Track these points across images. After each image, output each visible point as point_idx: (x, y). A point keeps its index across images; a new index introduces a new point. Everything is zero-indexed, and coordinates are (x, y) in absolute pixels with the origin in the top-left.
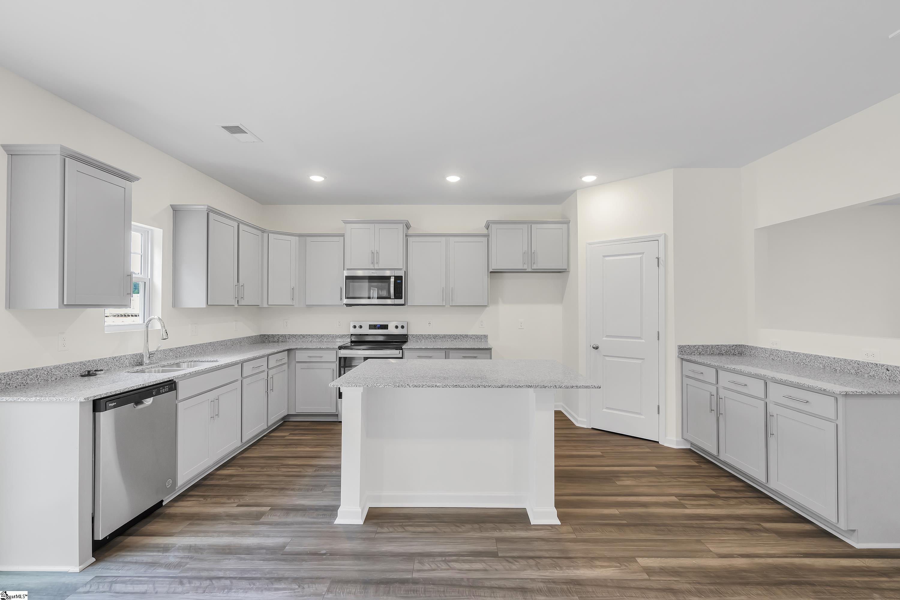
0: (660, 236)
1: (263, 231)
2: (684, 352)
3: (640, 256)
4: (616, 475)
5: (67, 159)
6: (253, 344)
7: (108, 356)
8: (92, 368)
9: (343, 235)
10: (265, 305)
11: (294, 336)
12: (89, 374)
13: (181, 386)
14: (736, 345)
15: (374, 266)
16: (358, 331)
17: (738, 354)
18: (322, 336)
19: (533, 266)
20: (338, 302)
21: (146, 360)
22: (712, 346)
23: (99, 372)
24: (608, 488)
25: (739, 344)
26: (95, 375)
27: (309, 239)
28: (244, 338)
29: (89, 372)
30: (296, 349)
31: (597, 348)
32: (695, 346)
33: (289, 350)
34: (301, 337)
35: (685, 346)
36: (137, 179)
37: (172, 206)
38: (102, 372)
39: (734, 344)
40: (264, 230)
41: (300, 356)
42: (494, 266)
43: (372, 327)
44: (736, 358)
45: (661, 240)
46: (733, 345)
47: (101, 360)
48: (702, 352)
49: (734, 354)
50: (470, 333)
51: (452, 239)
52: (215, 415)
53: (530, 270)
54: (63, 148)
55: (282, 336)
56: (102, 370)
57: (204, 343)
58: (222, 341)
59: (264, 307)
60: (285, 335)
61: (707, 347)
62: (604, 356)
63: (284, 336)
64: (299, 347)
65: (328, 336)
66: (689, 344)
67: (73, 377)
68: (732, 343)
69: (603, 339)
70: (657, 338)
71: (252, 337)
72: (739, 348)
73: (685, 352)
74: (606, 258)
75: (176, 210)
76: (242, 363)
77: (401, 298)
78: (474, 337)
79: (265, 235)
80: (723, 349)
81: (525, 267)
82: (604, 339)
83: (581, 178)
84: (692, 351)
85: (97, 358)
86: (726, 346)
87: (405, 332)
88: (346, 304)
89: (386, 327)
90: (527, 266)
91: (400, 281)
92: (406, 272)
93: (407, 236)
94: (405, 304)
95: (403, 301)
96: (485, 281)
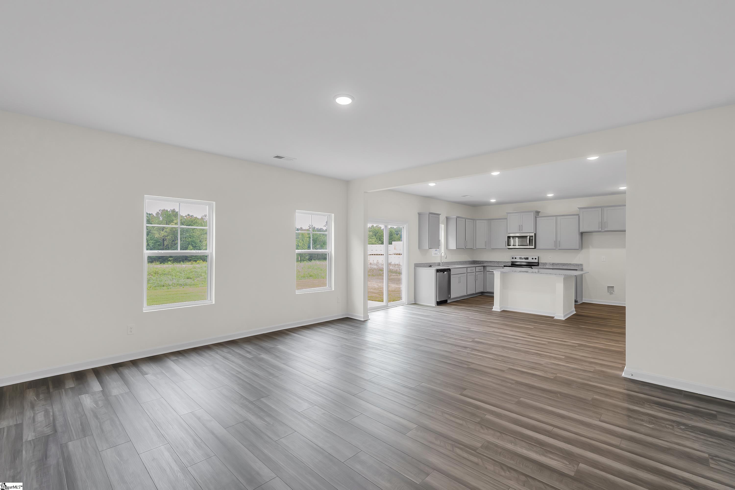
1: (474, 220)
5: (429, 214)
6: (471, 264)
9: (506, 219)
10: (475, 249)
11: (487, 261)
12: (430, 266)
13: (452, 270)
15: (520, 232)
16: (514, 260)
18: (499, 262)
19: (605, 229)
20: (504, 247)
21: (441, 264)
27: (492, 221)
30: (487, 266)
33: (484, 266)
34: (490, 262)
37: (446, 217)
41: (488, 269)
42: (582, 230)
43: (521, 258)
50: (572, 263)
51: (559, 218)
52: (459, 282)
53: (603, 231)
55: (482, 261)
56: (432, 266)
57: (455, 262)
64: (488, 265)
65: (500, 262)
71: (470, 261)
76: (467, 268)
77: (532, 245)
78: (575, 265)
79: (475, 222)
81: (600, 230)
87: (536, 261)
88: (508, 248)
89: (527, 259)
90: (601, 229)
91: (532, 238)
92: (535, 234)
93: (536, 217)
94: (535, 248)
95: (533, 247)
96: (577, 237)
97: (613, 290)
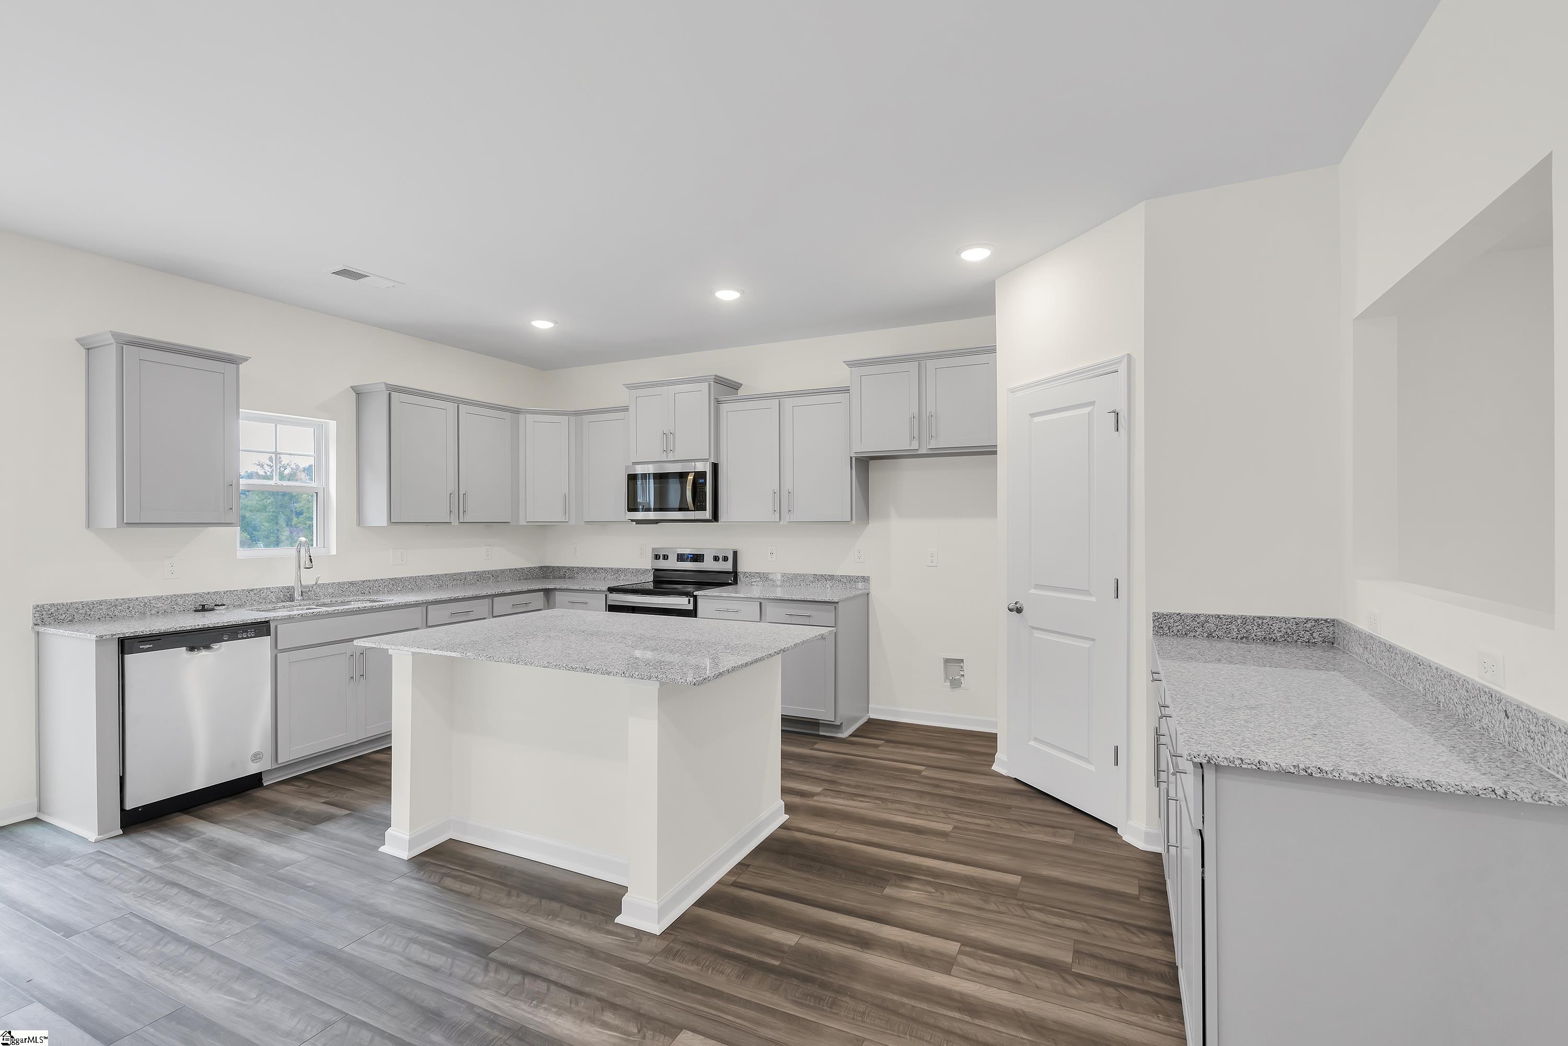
0: (1118, 361)
1: (516, 411)
2: (1167, 628)
3: (1087, 410)
4: (905, 874)
5: (124, 346)
7: (240, 588)
8: (209, 603)
9: (628, 409)
11: (583, 569)
12: (204, 609)
14: (1316, 621)
16: (661, 566)
17: (1324, 642)
18: (618, 570)
19: (929, 443)
20: (624, 516)
21: (297, 595)
22: (1245, 619)
23: (221, 607)
24: (852, 895)
25: (1325, 617)
26: (212, 610)
27: (586, 418)
28: (503, 571)
29: (203, 606)
30: (563, 589)
31: (1019, 611)
32: (1198, 616)
33: (548, 590)
34: (592, 571)
35: (1170, 616)
36: (245, 359)
37: (353, 388)
38: (224, 607)
39: (1310, 616)
40: (519, 410)
42: (859, 449)
43: (681, 558)
44: (1317, 653)
45: (1122, 368)
46: (1308, 620)
47: (228, 593)
48: (1215, 631)
49: (1309, 643)
50: (839, 572)
51: (788, 403)
52: (358, 675)
53: (925, 452)
54: (115, 335)
56: (224, 605)
57: (419, 576)
58: (455, 574)
59: (520, 524)
60: (573, 567)
61: (1229, 620)
62: (1033, 628)
63: (570, 569)
65: (626, 571)
66: (1182, 612)
67: (183, 612)
68: (1303, 614)
69: (1030, 592)
70: (1113, 594)
72: (1325, 628)
73: (1169, 629)
74: (1035, 419)
75: (359, 394)
76: (426, 605)
77: (704, 508)
78: (845, 580)
79: (521, 417)
80: (1276, 627)
81: (915, 445)
82: (1033, 591)
83: (958, 252)
84: (1188, 628)
85: (222, 589)
86: (1286, 620)
87: (728, 566)
88: (632, 521)
89: (698, 558)
90: (917, 442)
91: (703, 481)
92: (715, 467)
93: (718, 402)
94: (715, 517)
95: (707, 514)
96: (845, 475)
97: (962, 673)
